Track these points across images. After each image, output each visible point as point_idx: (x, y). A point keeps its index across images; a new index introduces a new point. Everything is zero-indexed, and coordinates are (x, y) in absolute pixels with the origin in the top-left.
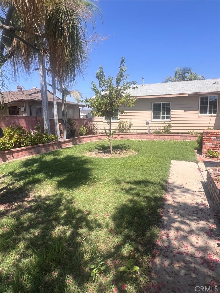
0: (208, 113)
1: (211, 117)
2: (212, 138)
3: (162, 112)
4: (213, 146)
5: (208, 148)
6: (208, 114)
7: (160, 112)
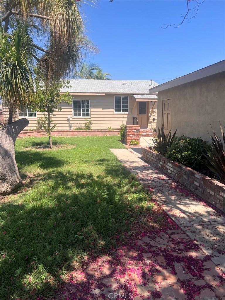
0: (121, 111)
1: (124, 114)
2: (133, 130)
3: (82, 109)
4: (134, 137)
5: (131, 139)
6: (121, 113)
7: (81, 109)
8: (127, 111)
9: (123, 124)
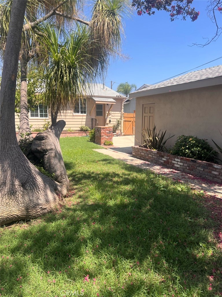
0: (80, 112)
2: (107, 131)
3: (40, 110)
5: (104, 139)
8: (85, 113)
9: (82, 125)
